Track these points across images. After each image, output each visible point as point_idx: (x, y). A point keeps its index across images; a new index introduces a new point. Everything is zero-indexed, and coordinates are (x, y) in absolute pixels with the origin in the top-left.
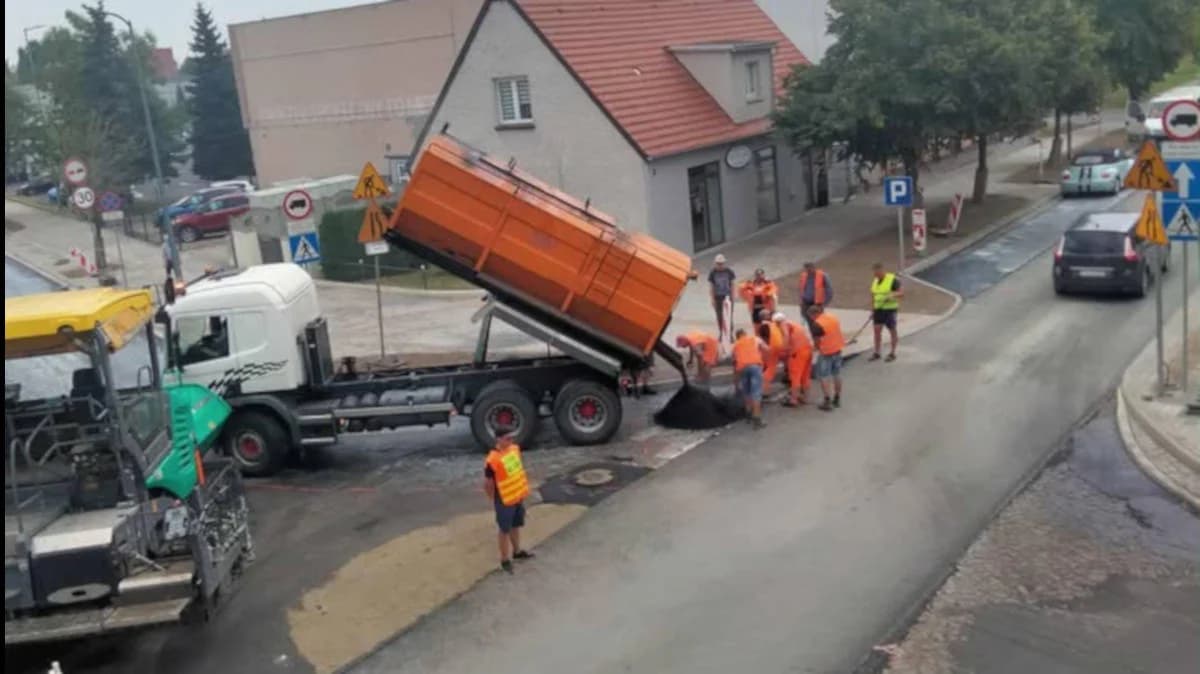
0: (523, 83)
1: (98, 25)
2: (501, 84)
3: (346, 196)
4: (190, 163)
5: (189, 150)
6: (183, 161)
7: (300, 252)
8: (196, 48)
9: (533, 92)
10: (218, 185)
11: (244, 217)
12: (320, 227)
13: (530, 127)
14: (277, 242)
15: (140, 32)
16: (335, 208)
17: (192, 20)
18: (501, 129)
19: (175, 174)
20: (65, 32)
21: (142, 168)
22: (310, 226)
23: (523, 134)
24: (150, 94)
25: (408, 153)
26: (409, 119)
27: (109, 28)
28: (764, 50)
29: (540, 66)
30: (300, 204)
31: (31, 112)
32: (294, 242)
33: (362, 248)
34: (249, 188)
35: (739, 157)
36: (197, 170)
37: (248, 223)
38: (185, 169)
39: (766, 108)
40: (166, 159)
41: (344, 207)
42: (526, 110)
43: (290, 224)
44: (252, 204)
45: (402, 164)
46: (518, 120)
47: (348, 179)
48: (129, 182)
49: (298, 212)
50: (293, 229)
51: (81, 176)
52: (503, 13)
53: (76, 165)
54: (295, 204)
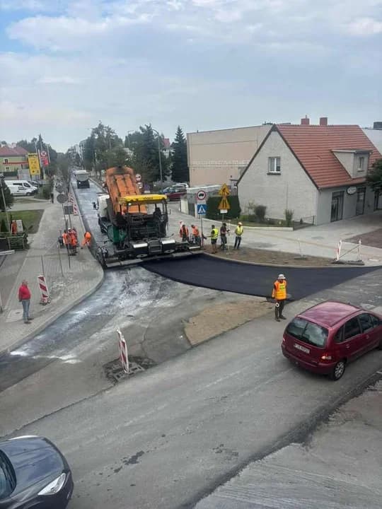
0: (279, 159)
1: (149, 132)
2: (271, 159)
3: (216, 192)
4: (171, 176)
5: (171, 172)
6: (169, 176)
7: (200, 210)
8: (176, 140)
9: (281, 162)
10: (179, 184)
11: (185, 196)
12: (207, 202)
13: (279, 174)
14: (193, 205)
15: (160, 134)
16: (212, 196)
17: (176, 131)
18: (269, 174)
19: (166, 179)
20: (139, 133)
21: (157, 177)
22: (204, 202)
23: (276, 177)
24: (162, 154)
25: (238, 179)
26: (239, 168)
27: (152, 133)
28: (367, 153)
29: (285, 153)
30: (202, 195)
31: (128, 157)
32: (199, 207)
33: (219, 211)
34: (187, 186)
35: (352, 190)
36: (172, 179)
37: (185, 198)
38: (169, 178)
39: (364, 174)
40: (164, 175)
41: (215, 196)
42: (278, 169)
43: (198, 201)
44: (188, 192)
45: (236, 182)
46: (276, 172)
47: (217, 186)
48: (152, 182)
49: (201, 197)
50: (199, 202)
51: (139, 179)
52: (275, 135)
53: (138, 175)
54: (200, 195)
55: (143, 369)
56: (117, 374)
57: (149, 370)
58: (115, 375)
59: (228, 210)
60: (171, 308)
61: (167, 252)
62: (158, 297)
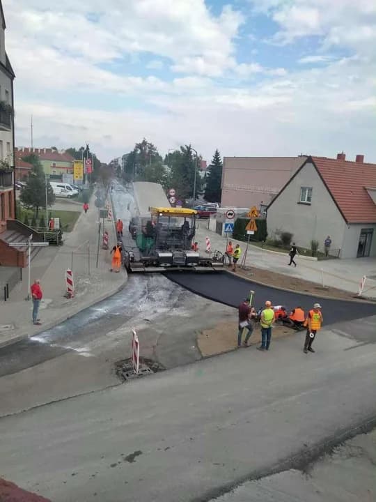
0: (311, 190)
1: (188, 151)
2: (303, 189)
3: (245, 215)
4: (203, 196)
5: (204, 192)
6: (201, 194)
7: (227, 229)
8: (213, 162)
9: (313, 193)
10: (210, 204)
11: (213, 215)
12: (235, 223)
13: (309, 204)
14: (221, 224)
15: (198, 155)
16: (241, 217)
17: (214, 154)
18: (299, 203)
19: (198, 198)
20: (179, 152)
21: (190, 195)
22: (232, 222)
23: (306, 206)
24: (198, 173)
25: (268, 205)
26: (271, 195)
27: (191, 153)
30: (232, 214)
31: (165, 173)
32: (226, 225)
33: (246, 231)
34: (218, 206)
36: (204, 198)
37: (215, 217)
38: (201, 197)
40: (197, 194)
41: (244, 218)
42: (309, 199)
44: (217, 211)
45: (265, 208)
46: (306, 201)
47: (247, 210)
48: (185, 198)
49: (230, 217)
50: (227, 221)
51: (173, 194)
52: (309, 166)
53: (172, 190)
54: (230, 214)
55: (152, 372)
56: (126, 373)
57: (157, 374)
58: (125, 374)
59: (255, 232)
60: (187, 318)
61: (190, 264)
62: (175, 306)
